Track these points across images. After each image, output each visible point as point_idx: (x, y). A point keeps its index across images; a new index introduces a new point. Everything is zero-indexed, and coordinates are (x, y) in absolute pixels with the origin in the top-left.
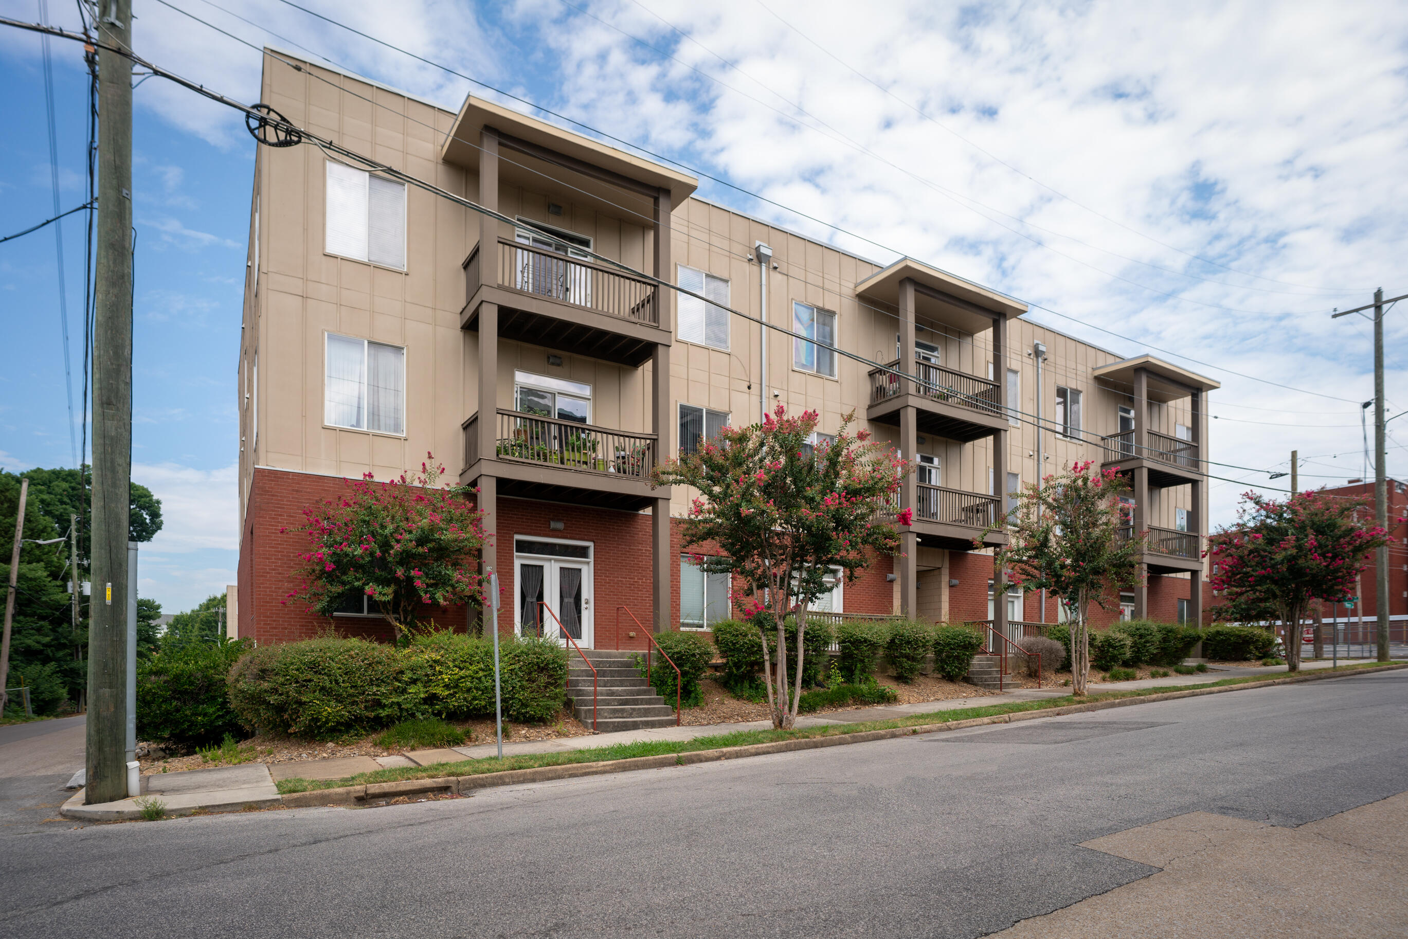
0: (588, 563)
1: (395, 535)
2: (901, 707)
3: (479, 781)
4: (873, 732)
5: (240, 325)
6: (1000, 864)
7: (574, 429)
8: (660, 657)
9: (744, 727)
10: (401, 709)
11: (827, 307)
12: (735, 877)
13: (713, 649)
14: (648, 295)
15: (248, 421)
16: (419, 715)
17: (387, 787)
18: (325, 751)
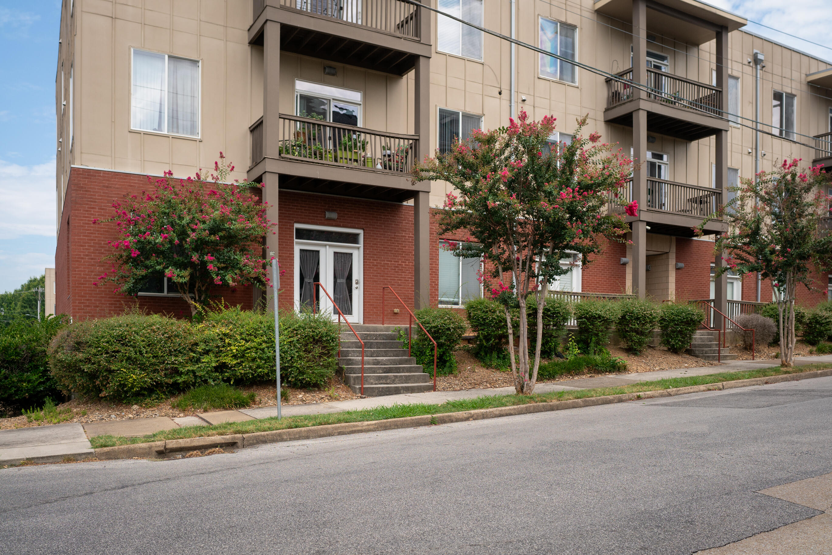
0: (358, 248)
1: (191, 225)
2: (629, 375)
3: (261, 438)
4: (602, 397)
5: (57, 41)
6: (690, 507)
7: (347, 131)
8: (420, 331)
9: (491, 392)
10: (195, 376)
11: (570, 21)
12: (468, 516)
13: (466, 324)
14: (411, 13)
15: (65, 125)
16: (211, 381)
17: (183, 442)
18: (131, 413)
